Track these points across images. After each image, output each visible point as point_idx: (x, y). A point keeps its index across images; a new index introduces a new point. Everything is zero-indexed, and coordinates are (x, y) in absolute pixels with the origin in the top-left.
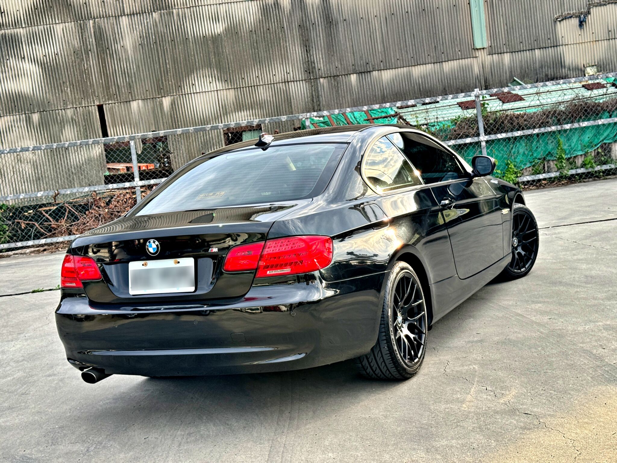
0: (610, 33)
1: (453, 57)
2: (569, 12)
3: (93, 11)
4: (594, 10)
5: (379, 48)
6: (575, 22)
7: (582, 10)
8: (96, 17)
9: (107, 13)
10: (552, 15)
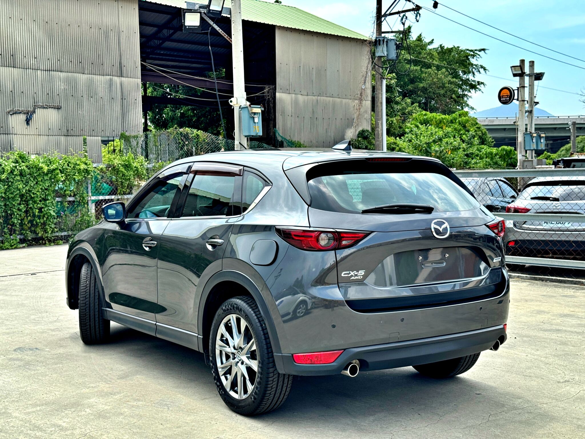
0: (50, 130)
2: (19, 109)
4: (38, 111)
6: (23, 117)
7: (29, 109)
10: (5, 109)
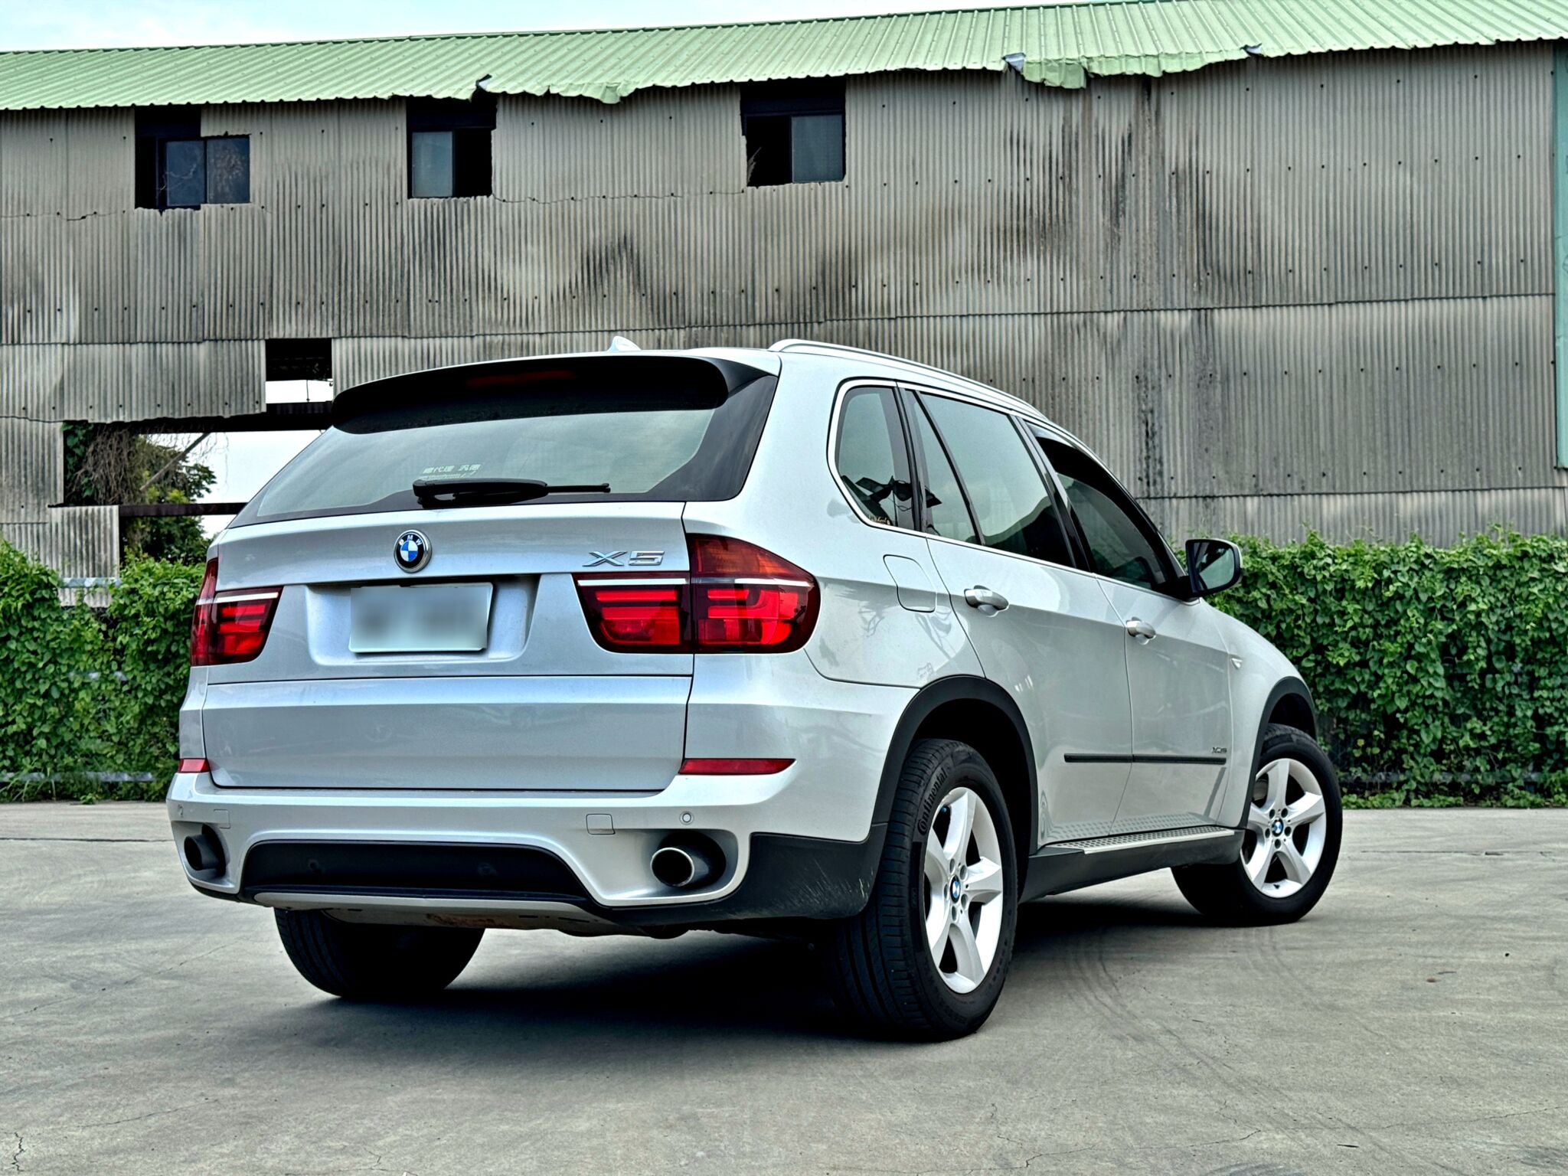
1: (1503, 481)
3: (690, 310)
5: (1322, 444)
8: (693, 322)
9: (718, 317)
